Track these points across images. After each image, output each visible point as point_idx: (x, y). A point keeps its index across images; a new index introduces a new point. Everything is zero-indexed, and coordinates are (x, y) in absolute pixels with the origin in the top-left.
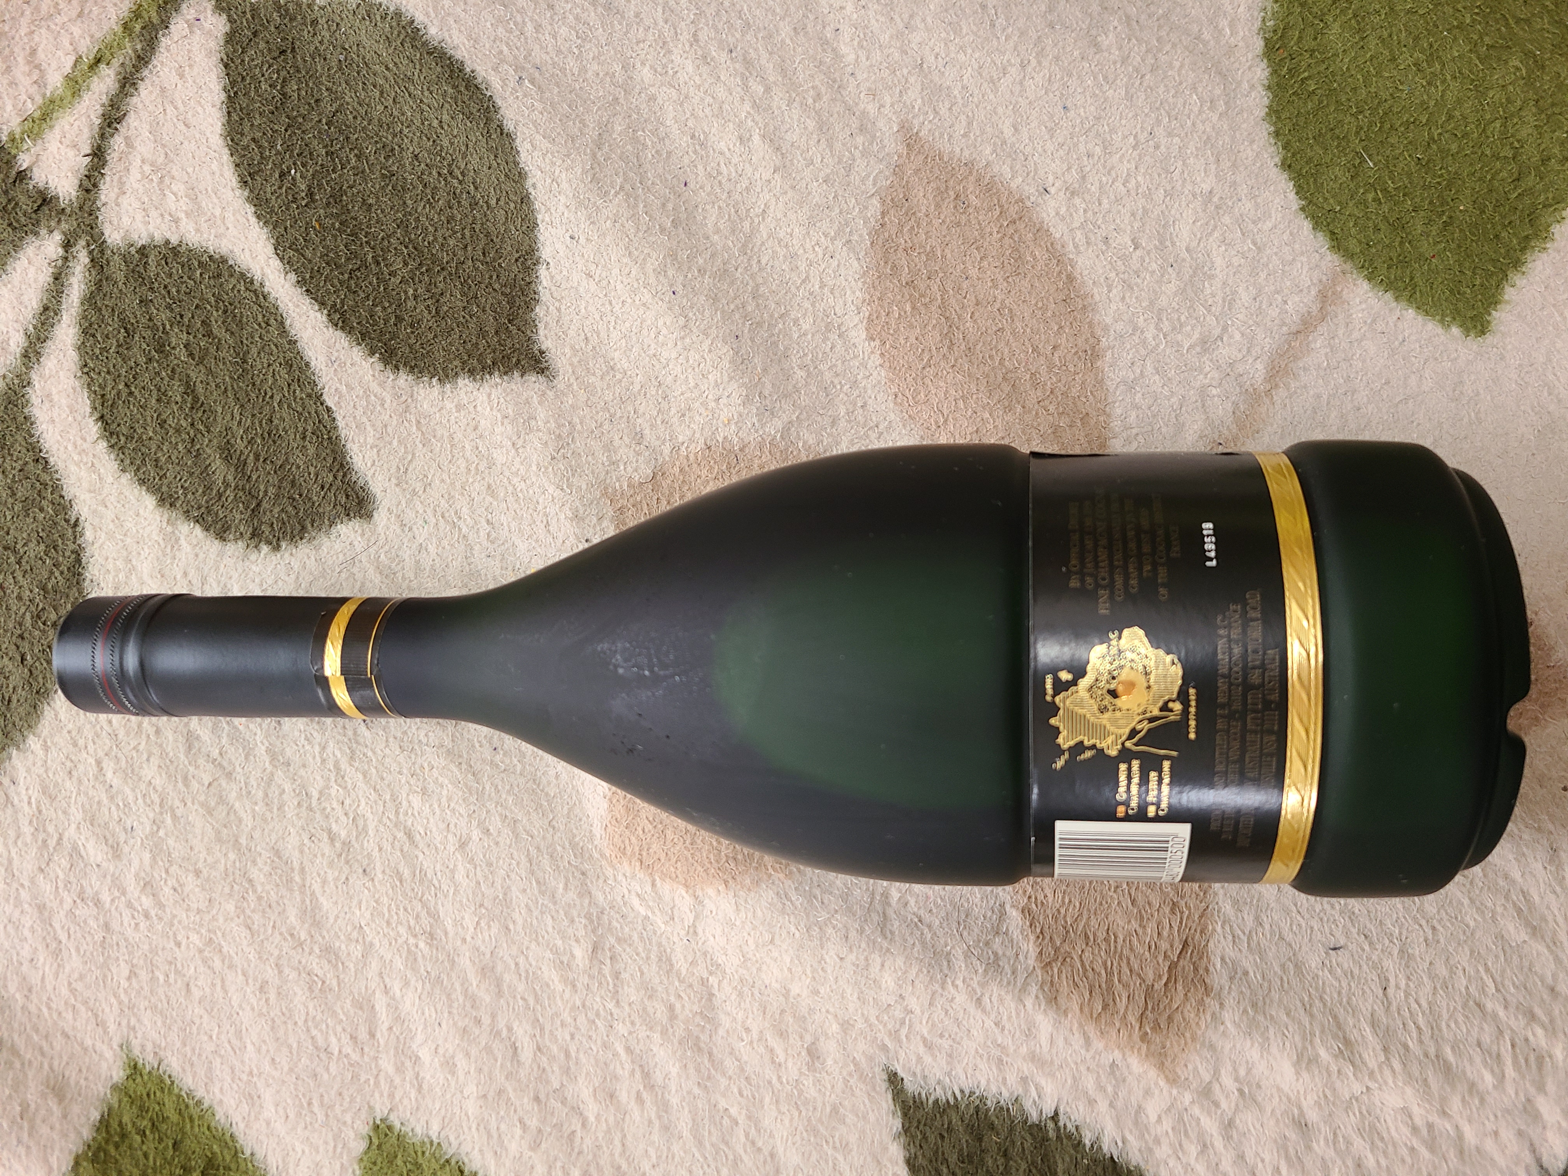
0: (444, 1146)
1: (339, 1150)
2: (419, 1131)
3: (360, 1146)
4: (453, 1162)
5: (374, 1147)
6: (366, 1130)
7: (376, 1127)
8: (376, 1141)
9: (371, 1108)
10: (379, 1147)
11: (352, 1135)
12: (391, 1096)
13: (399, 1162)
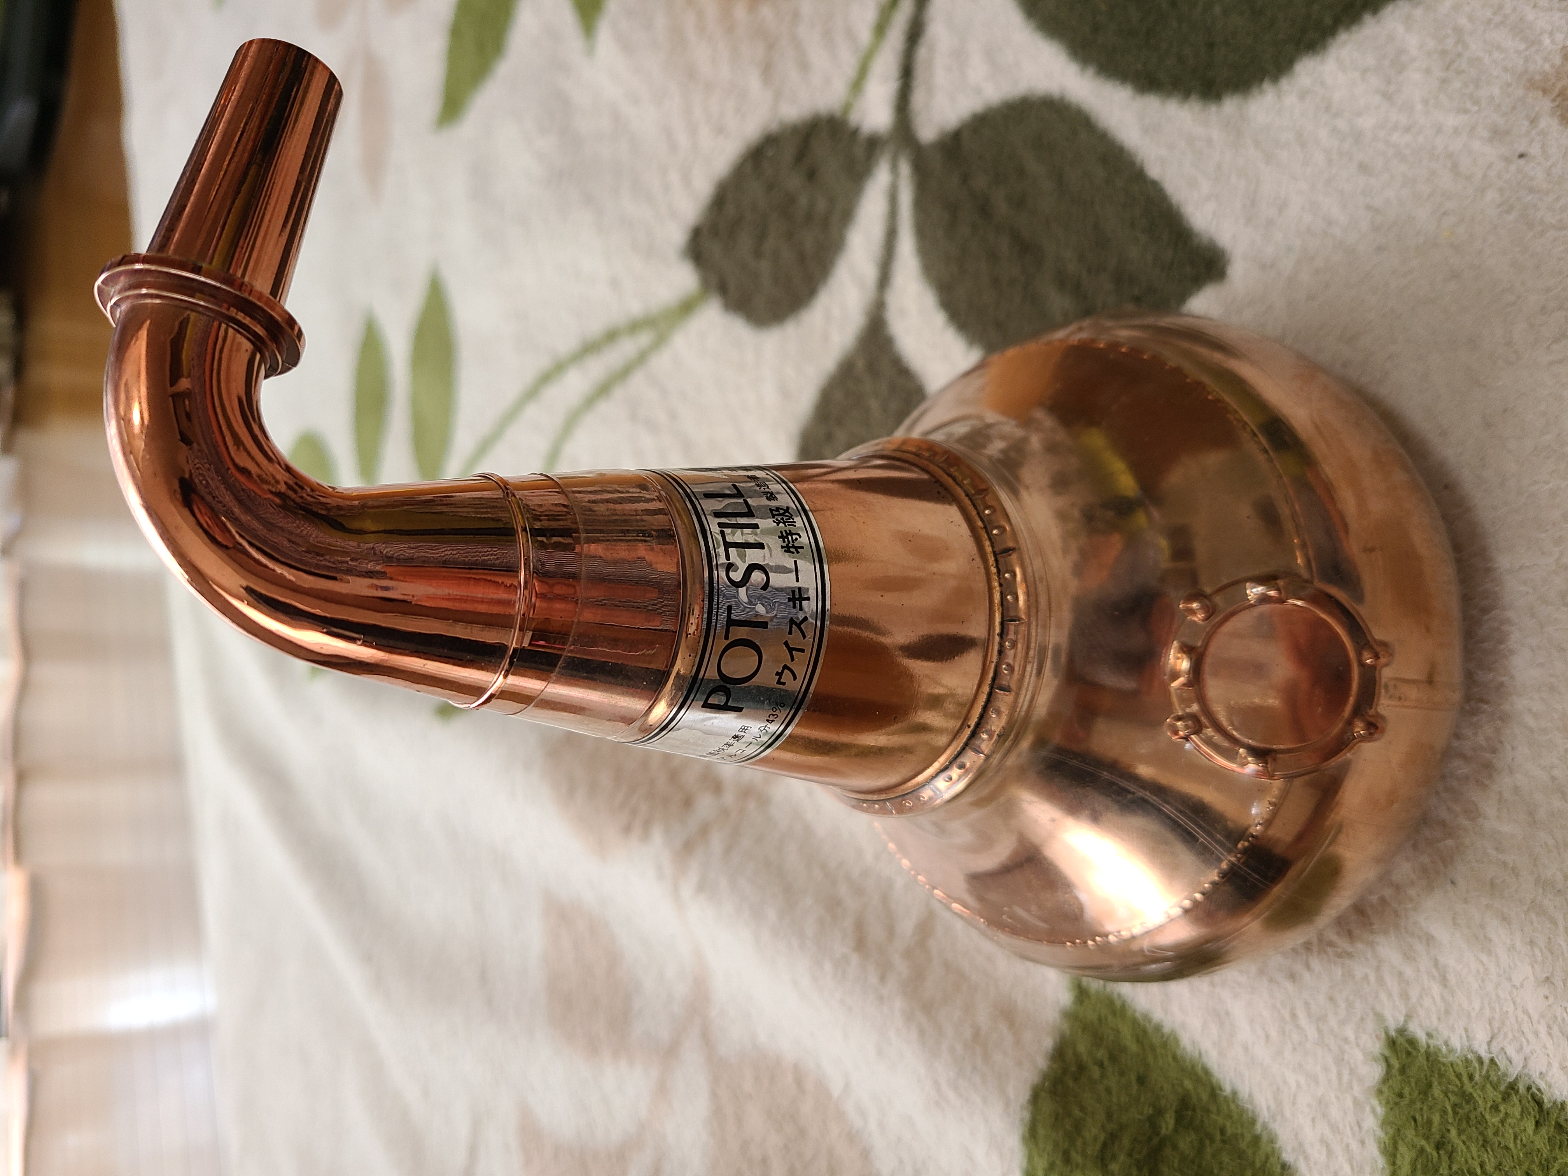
0: (1502, 1063)
1: (1346, 1078)
2: (1456, 1043)
3: (1374, 1073)
4: (1522, 1089)
5: (1395, 1071)
6: (1377, 1047)
7: (1392, 1043)
8: (1396, 1064)
9: (1379, 1017)
10: (1403, 1070)
11: (1359, 1056)
12: (1405, 996)
13: (1437, 1091)
